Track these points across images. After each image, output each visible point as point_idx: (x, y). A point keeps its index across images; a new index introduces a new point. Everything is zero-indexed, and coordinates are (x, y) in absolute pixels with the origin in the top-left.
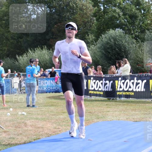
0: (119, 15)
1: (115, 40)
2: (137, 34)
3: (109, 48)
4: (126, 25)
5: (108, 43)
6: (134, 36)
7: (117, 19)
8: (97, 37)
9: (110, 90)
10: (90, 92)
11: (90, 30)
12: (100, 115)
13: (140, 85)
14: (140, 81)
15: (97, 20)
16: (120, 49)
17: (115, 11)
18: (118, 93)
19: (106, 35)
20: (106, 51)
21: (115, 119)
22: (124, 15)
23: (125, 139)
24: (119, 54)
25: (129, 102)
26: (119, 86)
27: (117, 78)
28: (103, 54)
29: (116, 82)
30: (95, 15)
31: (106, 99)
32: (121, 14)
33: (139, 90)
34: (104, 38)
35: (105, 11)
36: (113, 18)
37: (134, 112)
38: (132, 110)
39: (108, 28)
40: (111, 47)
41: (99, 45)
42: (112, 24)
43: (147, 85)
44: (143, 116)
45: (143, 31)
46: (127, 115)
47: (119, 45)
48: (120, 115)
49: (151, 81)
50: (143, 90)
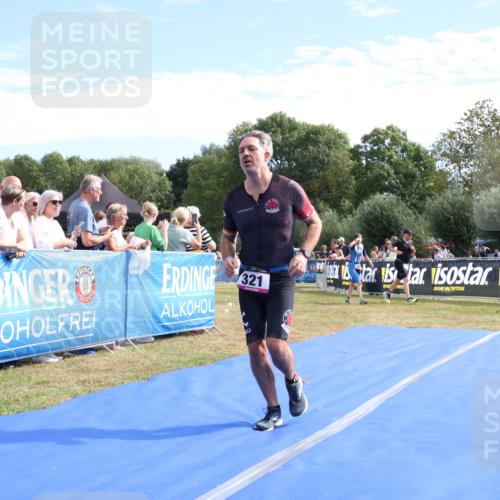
0: (388, 173)
1: (382, 208)
2: (414, 201)
3: (372, 220)
4: (398, 188)
5: (370, 213)
6: (409, 203)
7: (385, 179)
8: (357, 203)
10: (344, 283)
11: (346, 193)
12: (359, 316)
13: (417, 275)
14: (417, 270)
15: (356, 179)
16: (389, 223)
17: (382, 168)
18: (385, 286)
19: (369, 201)
20: (369, 225)
21: (380, 323)
22: (396, 173)
23: (396, 353)
24: (386, 229)
25: (400, 299)
28: (363, 227)
29: (383, 269)
30: (353, 172)
31: (367, 293)
32: (392, 172)
33: (416, 282)
34: (367, 205)
35: (369, 167)
36: (379, 178)
37: (407, 314)
38: (406, 311)
39: (374, 192)
40: (377, 218)
41: (358, 216)
42: (376, 185)
43: (427, 276)
44: (421, 320)
45: (422, 198)
46: (398, 318)
47: (388, 216)
48: (387, 318)
49: (433, 270)
50: (421, 282)
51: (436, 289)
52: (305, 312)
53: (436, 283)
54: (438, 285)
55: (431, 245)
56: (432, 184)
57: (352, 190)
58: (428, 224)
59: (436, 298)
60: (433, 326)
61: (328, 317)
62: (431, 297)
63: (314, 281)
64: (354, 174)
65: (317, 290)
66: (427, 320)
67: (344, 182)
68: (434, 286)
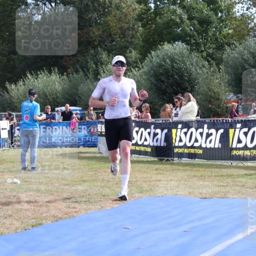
0: (181, 18)
1: (173, 60)
2: (211, 51)
3: (162, 74)
4: (192, 36)
5: (160, 66)
6: (205, 54)
7: (178, 25)
8: (144, 54)
9: (163, 144)
11: (131, 43)
12: (145, 186)
13: (213, 137)
14: (213, 131)
15: (143, 26)
16: (181, 77)
18: (176, 150)
19: (158, 52)
22: (190, 18)
23: (186, 227)
24: (178, 85)
25: (194, 165)
26: (178, 139)
27: (175, 125)
28: (153, 83)
29: (174, 131)
30: (140, 18)
31: (156, 159)
32: (185, 17)
33: (212, 145)
34: (155, 56)
36: (171, 24)
37: (201, 183)
40: (167, 71)
41: (146, 69)
42: (168, 33)
43: (225, 138)
44: (216, 189)
45: (220, 47)
46: (190, 187)
47: (180, 69)
48: (178, 187)
49: (231, 131)
50: (218, 145)
51: (234, 152)
52: (84, 181)
53: (234, 146)
54: (236, 149)
55: (229, 102)
56: (230, 31)
57: (139, 41)
58: (227, 77)
59: (235, 163)
60: (230, 196)
61: (110, 188)
62: (229, 163)
63: (95, 146)
64: (141, 20)
65: (98, 155)
66: (223, 189)
67: (129, 29)
68: (232, 149)
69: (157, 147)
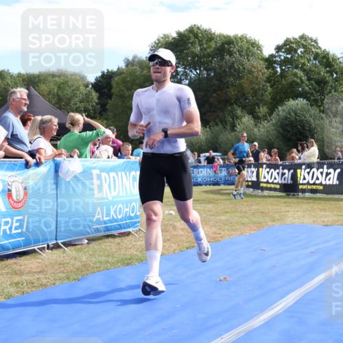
0: (301, 80)
1: (296, 114)
3: (287, 125)
4: (312, 94)
5: (286, 118)
7: (299, 85)
8: (272, 110)
9: (290, 182)
10: (262, 185)
11: (262, 100)
12: (276, 216)
13: (331, 176)
14: (331, 170)
15: (271, 86)
16: (303, 127)
17: (295, 75)
18: (301, 187)
19: (285, 107)
20: (284, 130)
21: (297, 222)
22: (309, 79)
23: (312, 249)
24: (301, 134)
25: (315, 199)
26: (302, 177)
27: (300, 166)
28: (279, 132)
29: (299, 171)
30: (269, 80)
31: (284, 194)
32: (304, 78)
33: (331, 183)
34: (282, 110)
36: (293, 85)
37: (322, 213)
38: (321, 210)
39: (287, 98)
40: (292, 123)
42: (291, 91)
43: (341, 176)
46: (314, 217)
47: (301, 121)
48: (304, 216)
50: (335, 182)
57: (268, 97)
64: (270, 82)
67: (259, 89)
69: (285, 184)
